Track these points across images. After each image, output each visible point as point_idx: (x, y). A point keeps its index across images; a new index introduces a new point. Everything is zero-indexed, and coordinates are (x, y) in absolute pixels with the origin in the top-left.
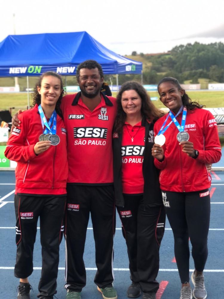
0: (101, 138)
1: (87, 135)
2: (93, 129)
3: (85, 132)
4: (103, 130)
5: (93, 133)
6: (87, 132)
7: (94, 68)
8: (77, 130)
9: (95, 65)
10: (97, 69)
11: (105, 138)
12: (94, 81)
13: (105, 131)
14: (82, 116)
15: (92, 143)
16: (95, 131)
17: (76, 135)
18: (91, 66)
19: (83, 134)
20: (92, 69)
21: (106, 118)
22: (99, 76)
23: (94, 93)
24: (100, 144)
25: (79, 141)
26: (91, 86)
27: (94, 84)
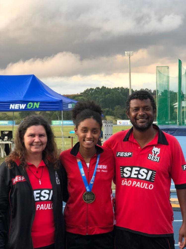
0: (147, 180)
1: (133, 176)
2: (140, 169)
3: (131, 172)
4: (150, 172)
5: (139, 173)
6: (134, 172)
7: (146, 99)
8: (123, 169)
9: (147, 95)
10: (149, 100)
11: (153, 181)
12: (146, 114)
13: (153, 173)
14: (130, 154)
15: (137, 185)
16: (141, 172)
17: (123, 175)
18: (143, 97)
19: (129, 173)
20: (144, 100)
21: (156, 159)
22: (152, 108)
23: (146, 126)
24: (146, 188)
25: (125, 181)
26: (142, 119)
27: (146, 116)
